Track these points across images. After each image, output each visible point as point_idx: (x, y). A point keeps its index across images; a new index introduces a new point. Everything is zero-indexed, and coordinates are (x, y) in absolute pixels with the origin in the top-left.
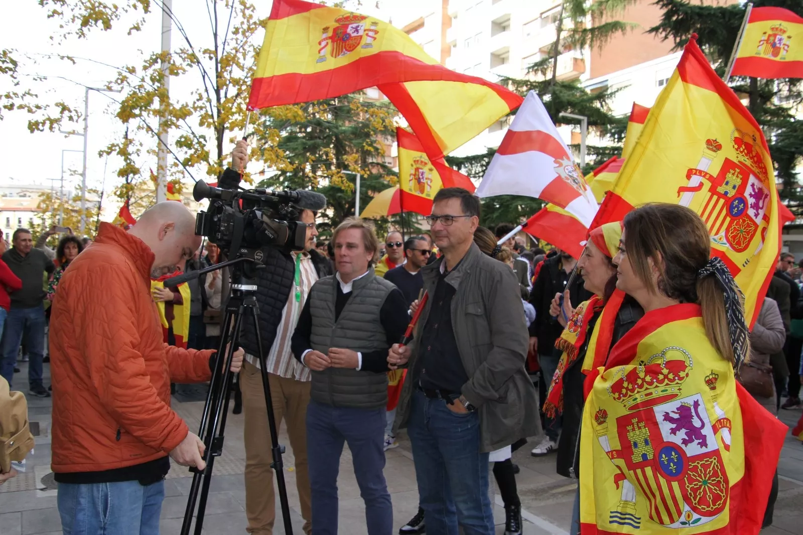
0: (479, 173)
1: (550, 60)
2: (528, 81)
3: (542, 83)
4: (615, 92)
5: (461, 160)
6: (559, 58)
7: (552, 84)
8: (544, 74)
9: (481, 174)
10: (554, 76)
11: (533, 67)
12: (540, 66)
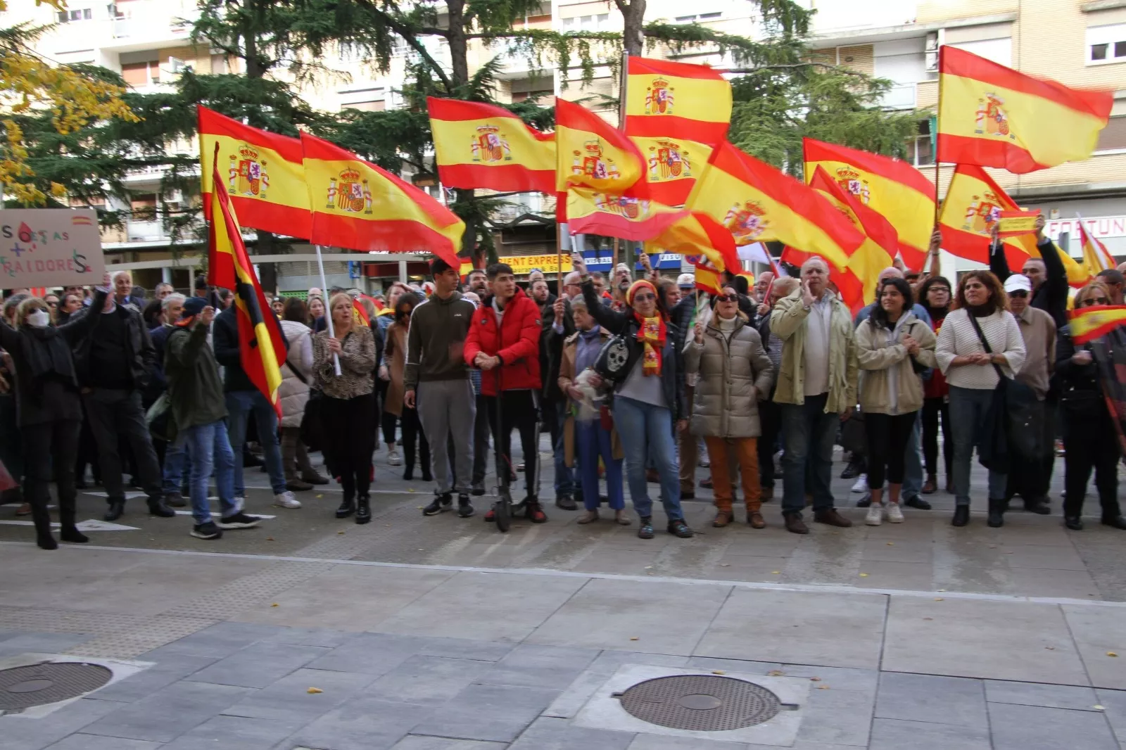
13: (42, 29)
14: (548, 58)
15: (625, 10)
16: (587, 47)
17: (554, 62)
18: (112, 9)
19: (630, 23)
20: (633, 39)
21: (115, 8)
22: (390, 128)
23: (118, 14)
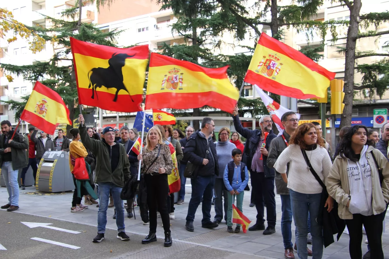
0: (33, 76)
1: (77, 9)
2: (63, 21)
3: (71, 23)
4: (119, 32)
5: (19, 68)
6: (83, 8)
7: (79, 24)
8: (73, 17)
9: (33, 78)
10: (80, 19)
11: (66, 12)
12: (70, 12)
13: (121, 32)
14: (316, 33)
15: (351, 8)
16: (335, 27)
17: (319, 34)
18: (156, 26)
19: (353, 14)
20: (354, 21)
21: (157, 26)
22: (237, 62)
23: (157, 28)
